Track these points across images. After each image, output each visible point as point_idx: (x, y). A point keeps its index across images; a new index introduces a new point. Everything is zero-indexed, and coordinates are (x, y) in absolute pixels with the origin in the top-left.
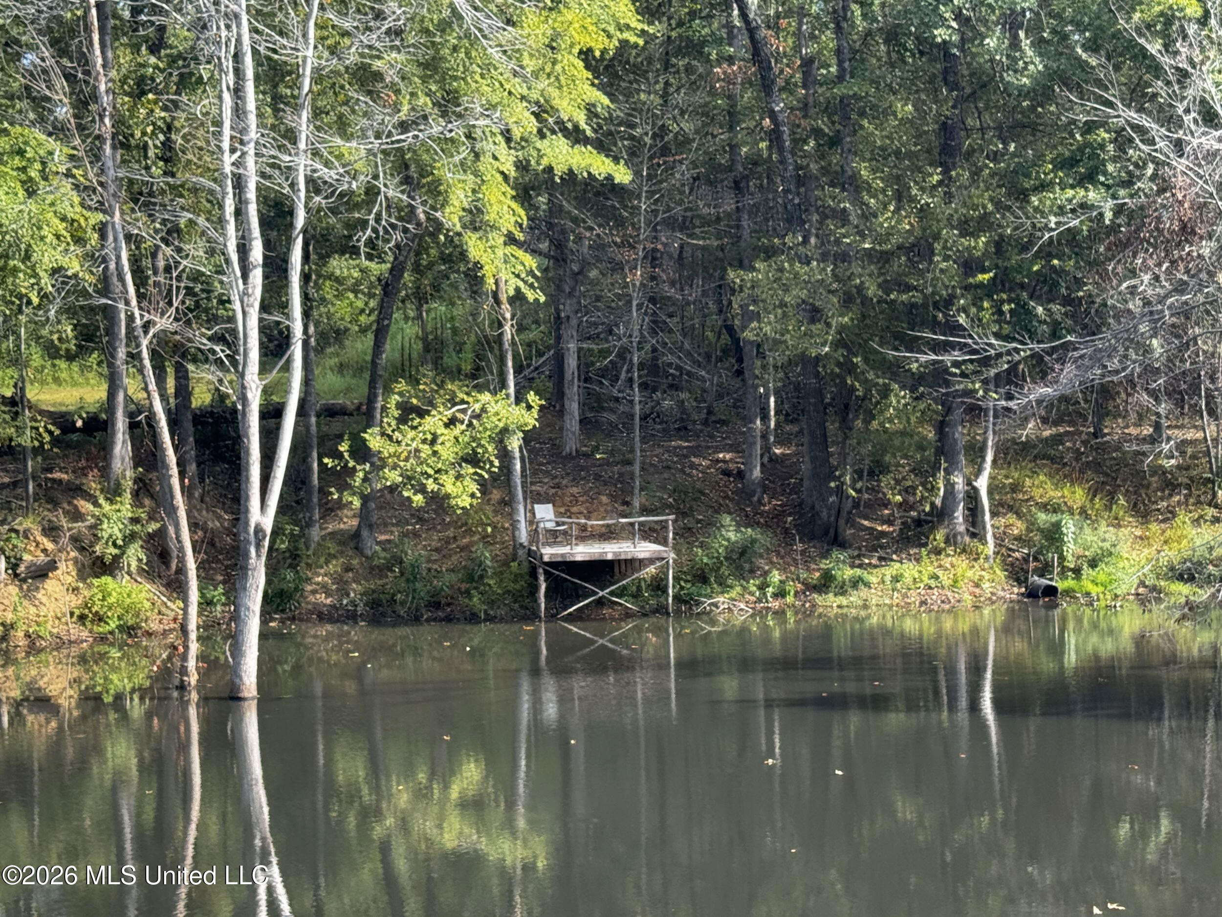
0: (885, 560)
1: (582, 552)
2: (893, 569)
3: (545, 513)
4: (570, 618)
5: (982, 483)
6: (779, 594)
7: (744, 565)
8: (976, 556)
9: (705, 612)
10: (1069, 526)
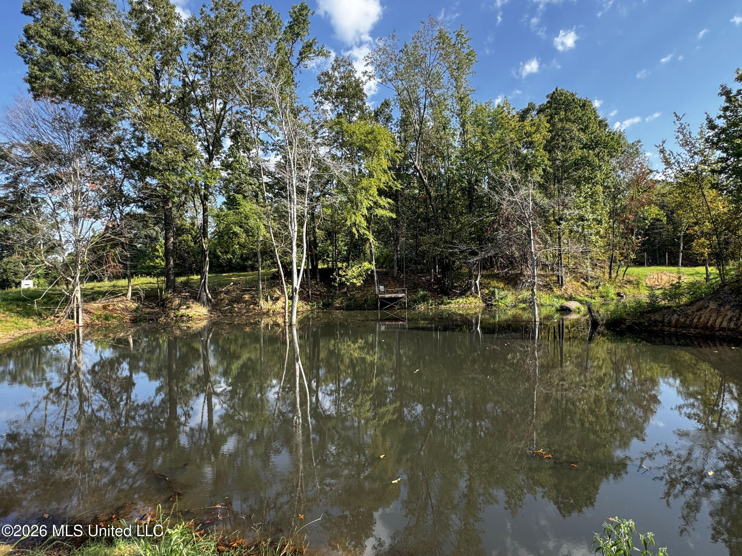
0: (457, 298)
1: (387, 296)
2: (458, 300)
3: (382, 288)
4: (385, 310)
5: (477, 282)
6: (431, 305)
7: (424, 299)
8: (476, 297)
9: (414, 309)
10: (497, 291)
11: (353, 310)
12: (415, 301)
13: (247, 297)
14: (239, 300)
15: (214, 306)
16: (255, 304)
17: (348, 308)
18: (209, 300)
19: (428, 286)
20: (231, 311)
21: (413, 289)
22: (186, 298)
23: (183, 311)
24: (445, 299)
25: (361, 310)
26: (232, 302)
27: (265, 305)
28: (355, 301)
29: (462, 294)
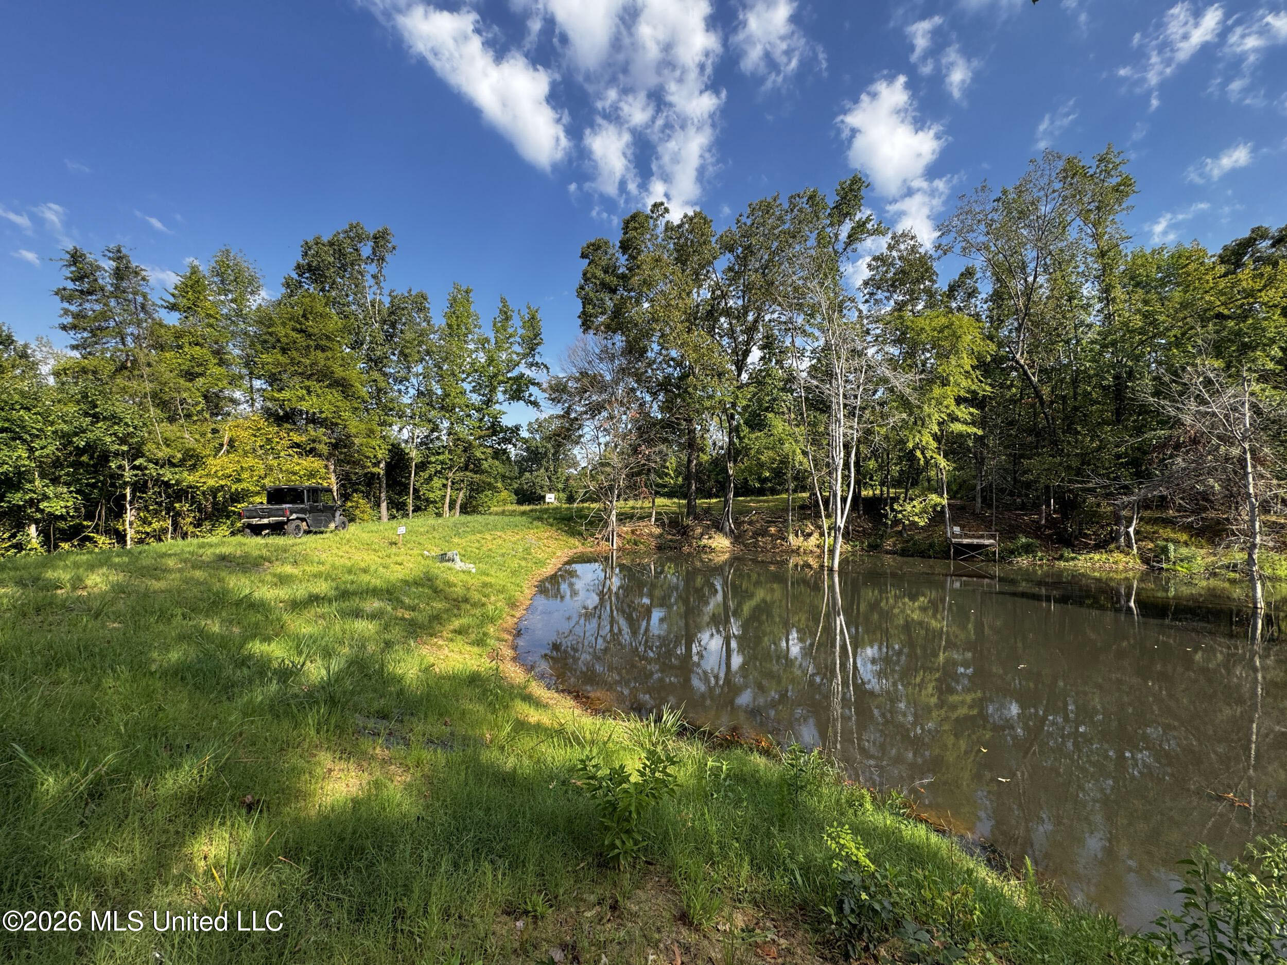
0: (1089, 552)
1: (966, 541)
2: (1092, 555)
3: (957, 529)
4: (962, 560)
5: (1131, 530)
6: (1041, 560)
7: (1028, 549)
8: (1128, 554)
9: (1010, 563)
10: (1171, 547)
11: (912, 556)
12: (1012, 552)
13: (773, 530)
14: (764, 533)
15: (737, 538)
16: (783, 539)
17: (904, 553)
18: (731, 531)
19: (1035, 531)
20: (755, 545)
21: (1009, 533)
22: (708, 527)
23: (704, 541)
24: (1068, 553)
25: (923, 557)
26: (756, 534)
27: (795, 541)
28: (914, 544)
29: (1101, 546)
